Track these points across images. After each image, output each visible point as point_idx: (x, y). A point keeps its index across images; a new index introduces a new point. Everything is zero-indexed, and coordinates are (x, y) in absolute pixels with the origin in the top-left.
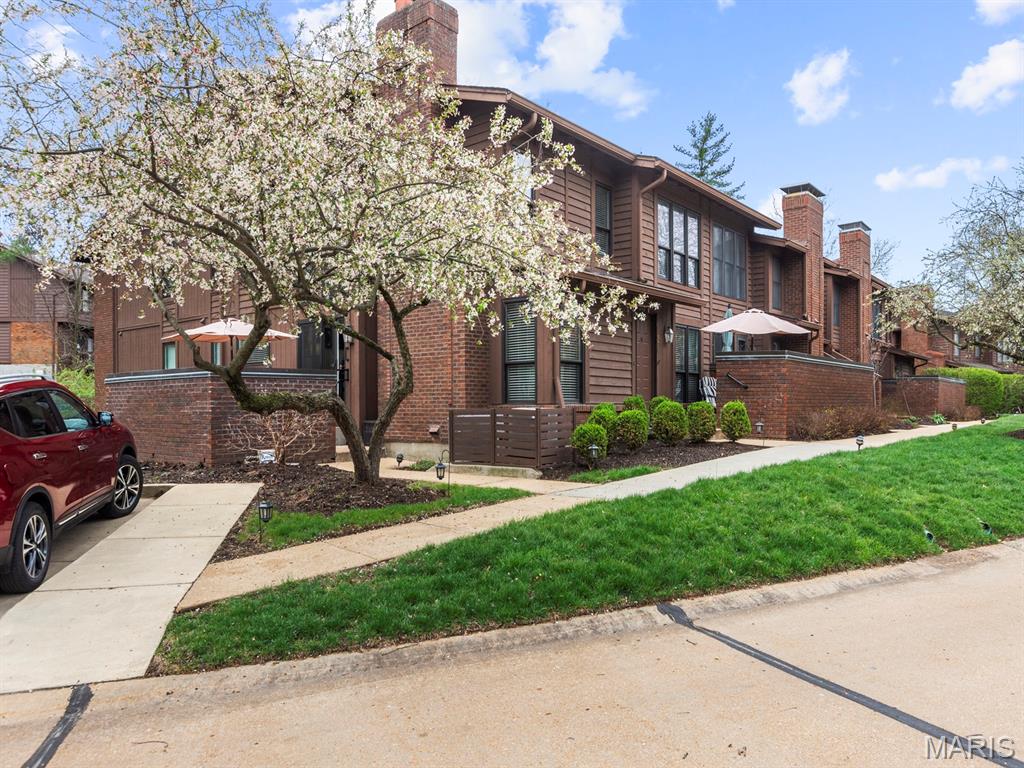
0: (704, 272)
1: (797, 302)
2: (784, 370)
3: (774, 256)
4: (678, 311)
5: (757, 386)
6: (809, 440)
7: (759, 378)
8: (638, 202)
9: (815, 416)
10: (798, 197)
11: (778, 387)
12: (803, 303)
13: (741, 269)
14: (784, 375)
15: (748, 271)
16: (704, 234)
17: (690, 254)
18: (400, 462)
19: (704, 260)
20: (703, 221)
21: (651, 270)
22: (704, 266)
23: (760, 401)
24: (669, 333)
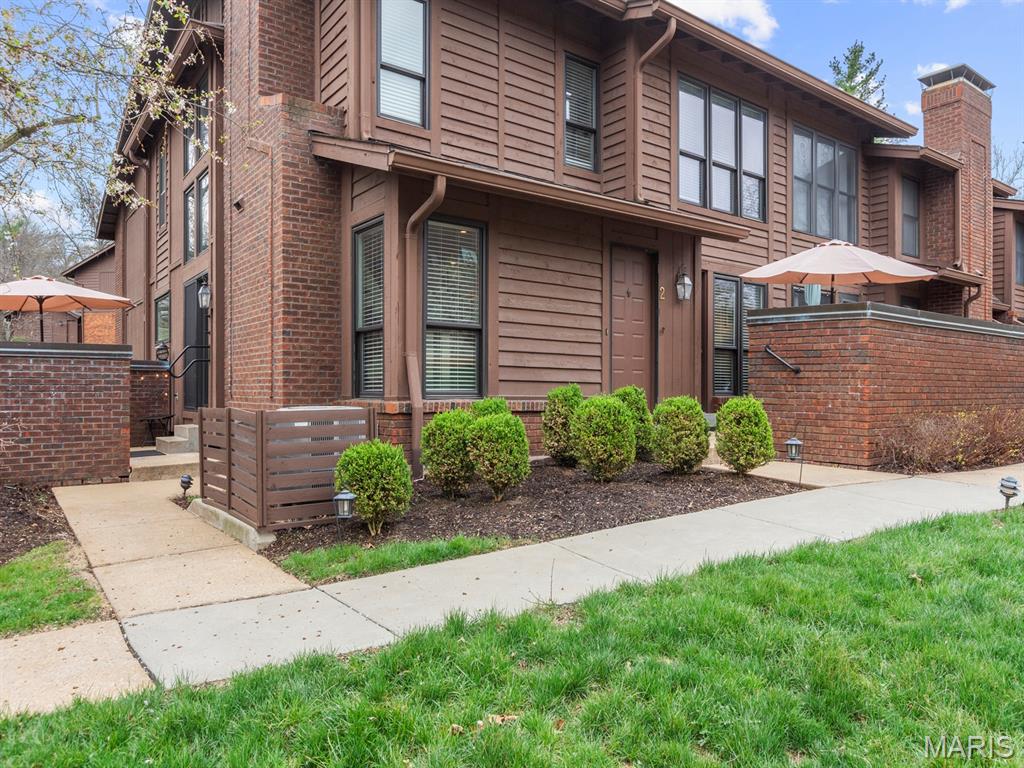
0: (772, 198)
1: (945, 244)
2: (863, 339)
3: (905, 177)
4: (704, 250)
5: (815, 368)
6: (911, 473)
7: (818, 354)
8: (635, 80)
9: (927, 427)
10: (947, 87)
11: (854, 371)
12: (954, 246)
13: (850, 197)
14: (864, 347)
15: (862, 200)
16: (773, 139)
17: (746, 167)
18: (186, 488)
19: (773, 178)
20: (772, 121)
21: (665, 188)
22: (773, 188)
23: (821, 395)
24: (684, 285)
